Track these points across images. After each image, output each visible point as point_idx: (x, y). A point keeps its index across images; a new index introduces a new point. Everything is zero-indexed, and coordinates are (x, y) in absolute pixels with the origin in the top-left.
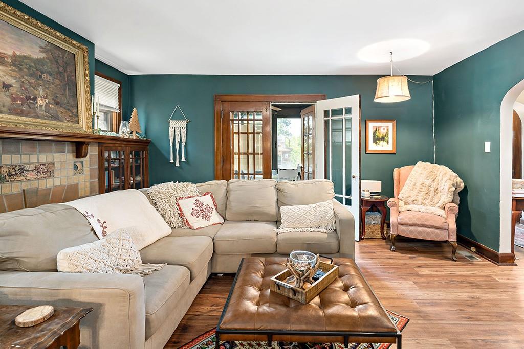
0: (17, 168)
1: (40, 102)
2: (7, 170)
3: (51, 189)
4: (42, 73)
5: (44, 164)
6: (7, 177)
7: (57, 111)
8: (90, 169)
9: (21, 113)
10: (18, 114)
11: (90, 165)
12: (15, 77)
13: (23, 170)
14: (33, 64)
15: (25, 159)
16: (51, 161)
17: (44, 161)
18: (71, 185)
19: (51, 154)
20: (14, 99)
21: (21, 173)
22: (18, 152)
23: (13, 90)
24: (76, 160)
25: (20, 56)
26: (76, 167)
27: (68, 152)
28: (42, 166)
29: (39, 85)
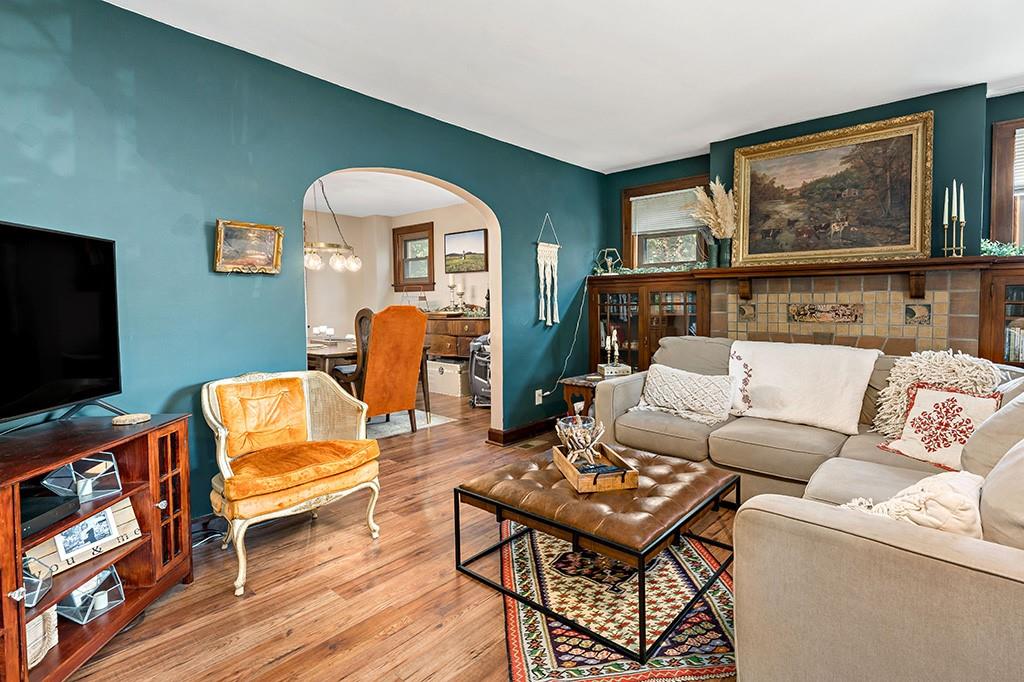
0: (807, 308)
1: (835, 227)
2: (795, 308)
3: (856, 338)
4: (842, 190)
5: (847, 306)
6: (796, 317)
7: (863, 234)
8: (951, 319)
9: (808, 247)
10: (802, 249)
11: (951, 311)
12: (802, 210)
13: (813, 311)
14: (828, 185)
15: (818, 297)
16: (860, 301)
17: (847, 302)
18: (899, 340)
19: (859, 293)
20: (799, 234)
21: (812, 313)
22: (808, 290)
23: (799, 225)
24: (911, 302)
25: (811, 184)
26: (910, 312)
27: (892, 290)
28: (843, 308)
29: (835, 208)
